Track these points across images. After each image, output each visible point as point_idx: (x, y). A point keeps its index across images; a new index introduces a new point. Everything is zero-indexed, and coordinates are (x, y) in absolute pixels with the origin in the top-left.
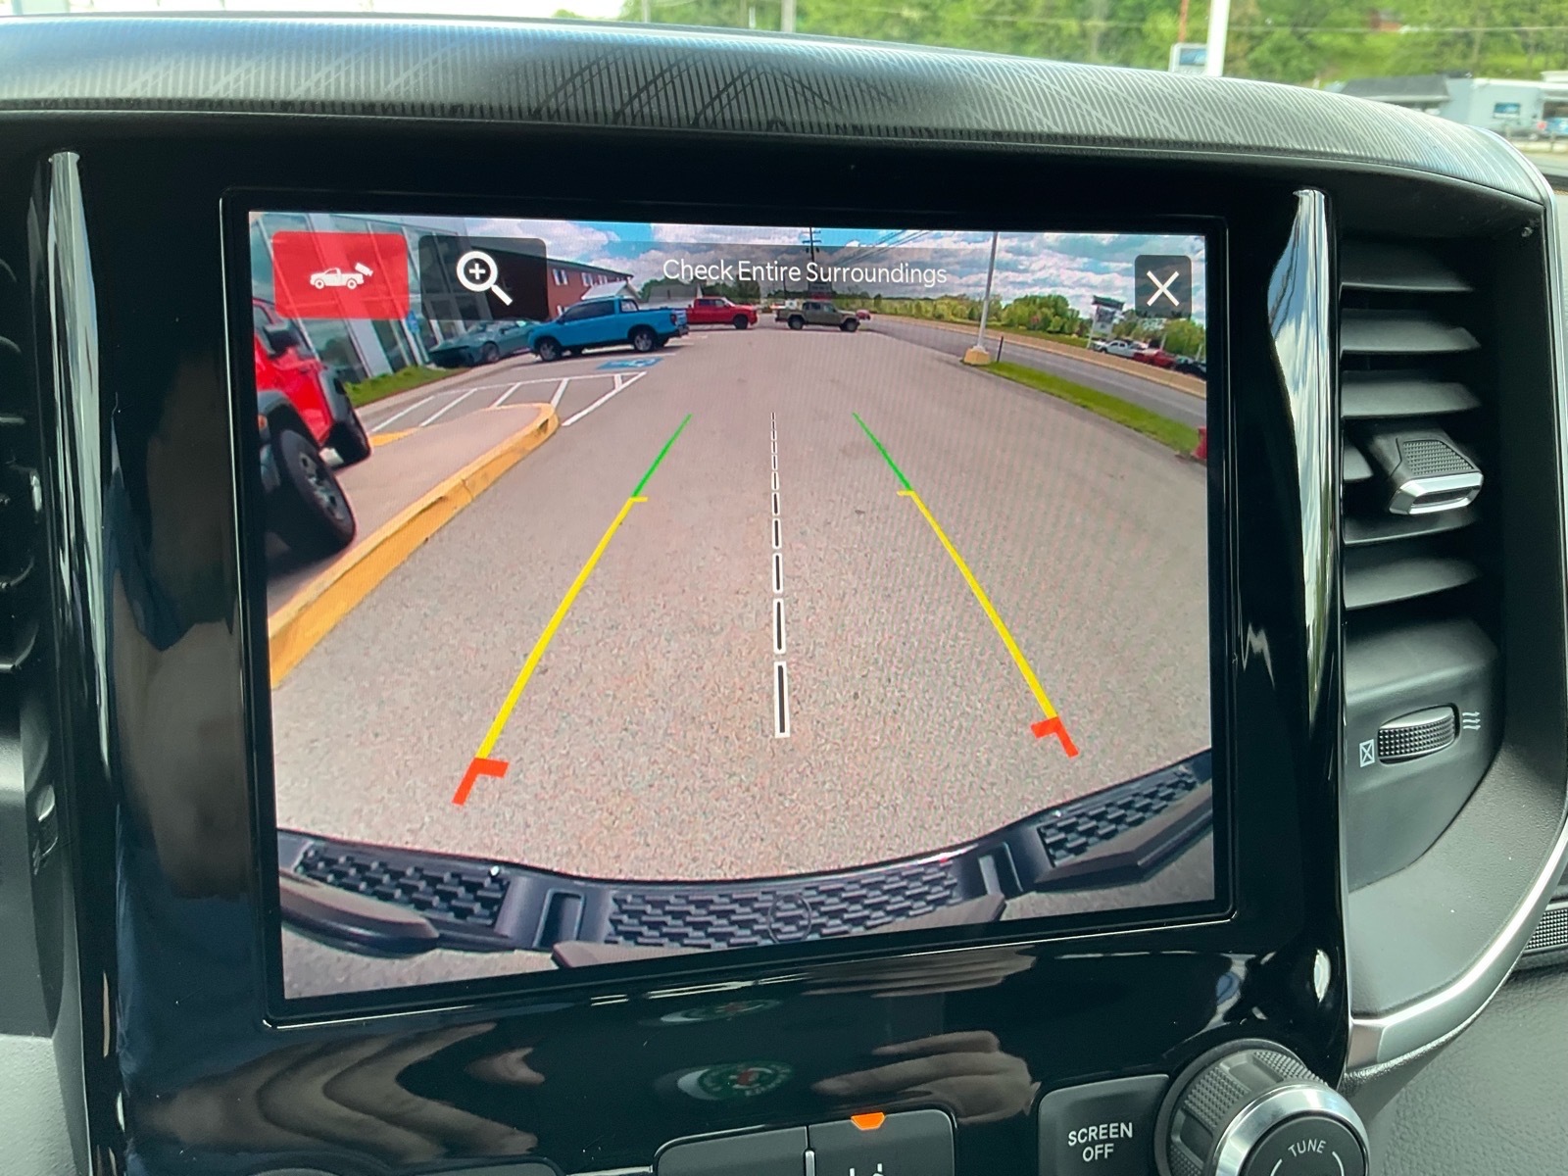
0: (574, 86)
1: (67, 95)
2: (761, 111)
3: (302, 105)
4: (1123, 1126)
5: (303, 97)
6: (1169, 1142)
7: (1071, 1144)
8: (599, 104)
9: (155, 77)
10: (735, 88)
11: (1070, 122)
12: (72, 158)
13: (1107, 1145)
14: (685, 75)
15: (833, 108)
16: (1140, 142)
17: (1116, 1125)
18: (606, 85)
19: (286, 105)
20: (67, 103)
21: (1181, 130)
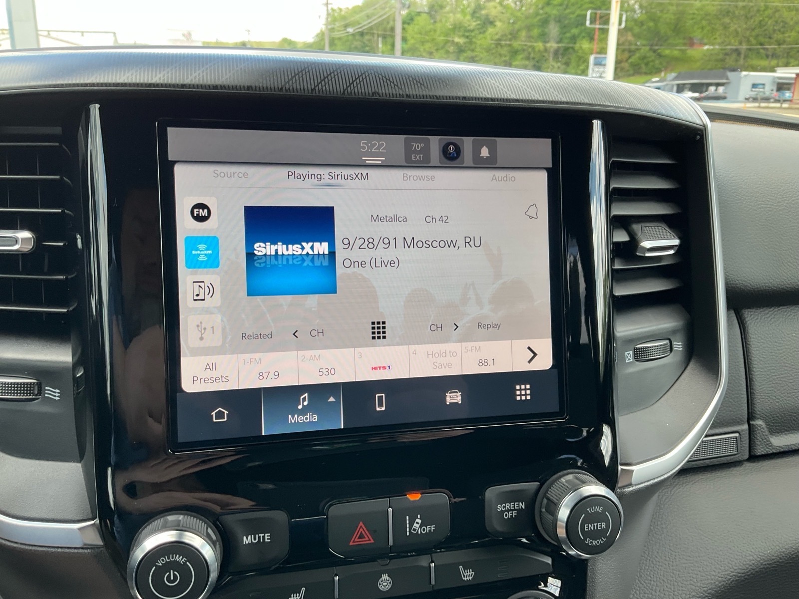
0: (296, 79)
1: (98, 82)
2: (370, 89)
3: (189, 86)
4: (520, 504)
5: (190, 83)
6: (541, 511)
7: (498, 510)
8: (305, 86)
9: (132, 75)
10: (359, 80)
11: (494, 93)
12: (97, 106)
13: (514, 512)
14: (339, 74)
15: (398, 88)
16: (522, 101)
17: (518, 503)
18: (308, 79)
19: (183, 86)
20: (98, 85)
21: (540, 96)
